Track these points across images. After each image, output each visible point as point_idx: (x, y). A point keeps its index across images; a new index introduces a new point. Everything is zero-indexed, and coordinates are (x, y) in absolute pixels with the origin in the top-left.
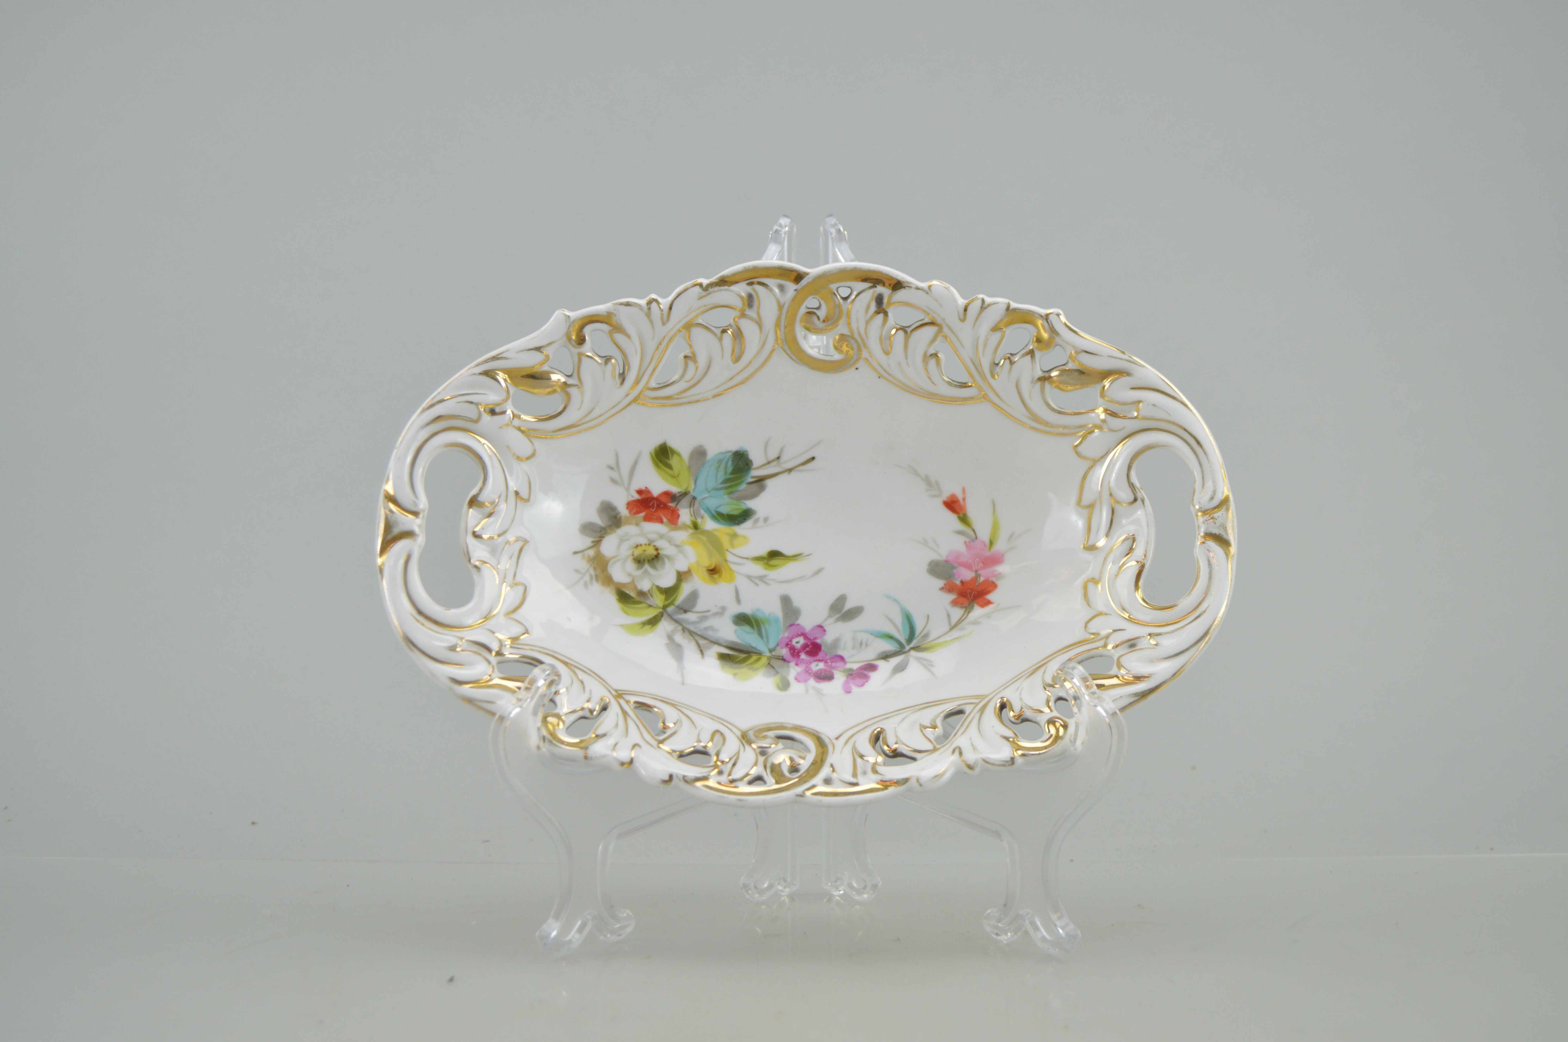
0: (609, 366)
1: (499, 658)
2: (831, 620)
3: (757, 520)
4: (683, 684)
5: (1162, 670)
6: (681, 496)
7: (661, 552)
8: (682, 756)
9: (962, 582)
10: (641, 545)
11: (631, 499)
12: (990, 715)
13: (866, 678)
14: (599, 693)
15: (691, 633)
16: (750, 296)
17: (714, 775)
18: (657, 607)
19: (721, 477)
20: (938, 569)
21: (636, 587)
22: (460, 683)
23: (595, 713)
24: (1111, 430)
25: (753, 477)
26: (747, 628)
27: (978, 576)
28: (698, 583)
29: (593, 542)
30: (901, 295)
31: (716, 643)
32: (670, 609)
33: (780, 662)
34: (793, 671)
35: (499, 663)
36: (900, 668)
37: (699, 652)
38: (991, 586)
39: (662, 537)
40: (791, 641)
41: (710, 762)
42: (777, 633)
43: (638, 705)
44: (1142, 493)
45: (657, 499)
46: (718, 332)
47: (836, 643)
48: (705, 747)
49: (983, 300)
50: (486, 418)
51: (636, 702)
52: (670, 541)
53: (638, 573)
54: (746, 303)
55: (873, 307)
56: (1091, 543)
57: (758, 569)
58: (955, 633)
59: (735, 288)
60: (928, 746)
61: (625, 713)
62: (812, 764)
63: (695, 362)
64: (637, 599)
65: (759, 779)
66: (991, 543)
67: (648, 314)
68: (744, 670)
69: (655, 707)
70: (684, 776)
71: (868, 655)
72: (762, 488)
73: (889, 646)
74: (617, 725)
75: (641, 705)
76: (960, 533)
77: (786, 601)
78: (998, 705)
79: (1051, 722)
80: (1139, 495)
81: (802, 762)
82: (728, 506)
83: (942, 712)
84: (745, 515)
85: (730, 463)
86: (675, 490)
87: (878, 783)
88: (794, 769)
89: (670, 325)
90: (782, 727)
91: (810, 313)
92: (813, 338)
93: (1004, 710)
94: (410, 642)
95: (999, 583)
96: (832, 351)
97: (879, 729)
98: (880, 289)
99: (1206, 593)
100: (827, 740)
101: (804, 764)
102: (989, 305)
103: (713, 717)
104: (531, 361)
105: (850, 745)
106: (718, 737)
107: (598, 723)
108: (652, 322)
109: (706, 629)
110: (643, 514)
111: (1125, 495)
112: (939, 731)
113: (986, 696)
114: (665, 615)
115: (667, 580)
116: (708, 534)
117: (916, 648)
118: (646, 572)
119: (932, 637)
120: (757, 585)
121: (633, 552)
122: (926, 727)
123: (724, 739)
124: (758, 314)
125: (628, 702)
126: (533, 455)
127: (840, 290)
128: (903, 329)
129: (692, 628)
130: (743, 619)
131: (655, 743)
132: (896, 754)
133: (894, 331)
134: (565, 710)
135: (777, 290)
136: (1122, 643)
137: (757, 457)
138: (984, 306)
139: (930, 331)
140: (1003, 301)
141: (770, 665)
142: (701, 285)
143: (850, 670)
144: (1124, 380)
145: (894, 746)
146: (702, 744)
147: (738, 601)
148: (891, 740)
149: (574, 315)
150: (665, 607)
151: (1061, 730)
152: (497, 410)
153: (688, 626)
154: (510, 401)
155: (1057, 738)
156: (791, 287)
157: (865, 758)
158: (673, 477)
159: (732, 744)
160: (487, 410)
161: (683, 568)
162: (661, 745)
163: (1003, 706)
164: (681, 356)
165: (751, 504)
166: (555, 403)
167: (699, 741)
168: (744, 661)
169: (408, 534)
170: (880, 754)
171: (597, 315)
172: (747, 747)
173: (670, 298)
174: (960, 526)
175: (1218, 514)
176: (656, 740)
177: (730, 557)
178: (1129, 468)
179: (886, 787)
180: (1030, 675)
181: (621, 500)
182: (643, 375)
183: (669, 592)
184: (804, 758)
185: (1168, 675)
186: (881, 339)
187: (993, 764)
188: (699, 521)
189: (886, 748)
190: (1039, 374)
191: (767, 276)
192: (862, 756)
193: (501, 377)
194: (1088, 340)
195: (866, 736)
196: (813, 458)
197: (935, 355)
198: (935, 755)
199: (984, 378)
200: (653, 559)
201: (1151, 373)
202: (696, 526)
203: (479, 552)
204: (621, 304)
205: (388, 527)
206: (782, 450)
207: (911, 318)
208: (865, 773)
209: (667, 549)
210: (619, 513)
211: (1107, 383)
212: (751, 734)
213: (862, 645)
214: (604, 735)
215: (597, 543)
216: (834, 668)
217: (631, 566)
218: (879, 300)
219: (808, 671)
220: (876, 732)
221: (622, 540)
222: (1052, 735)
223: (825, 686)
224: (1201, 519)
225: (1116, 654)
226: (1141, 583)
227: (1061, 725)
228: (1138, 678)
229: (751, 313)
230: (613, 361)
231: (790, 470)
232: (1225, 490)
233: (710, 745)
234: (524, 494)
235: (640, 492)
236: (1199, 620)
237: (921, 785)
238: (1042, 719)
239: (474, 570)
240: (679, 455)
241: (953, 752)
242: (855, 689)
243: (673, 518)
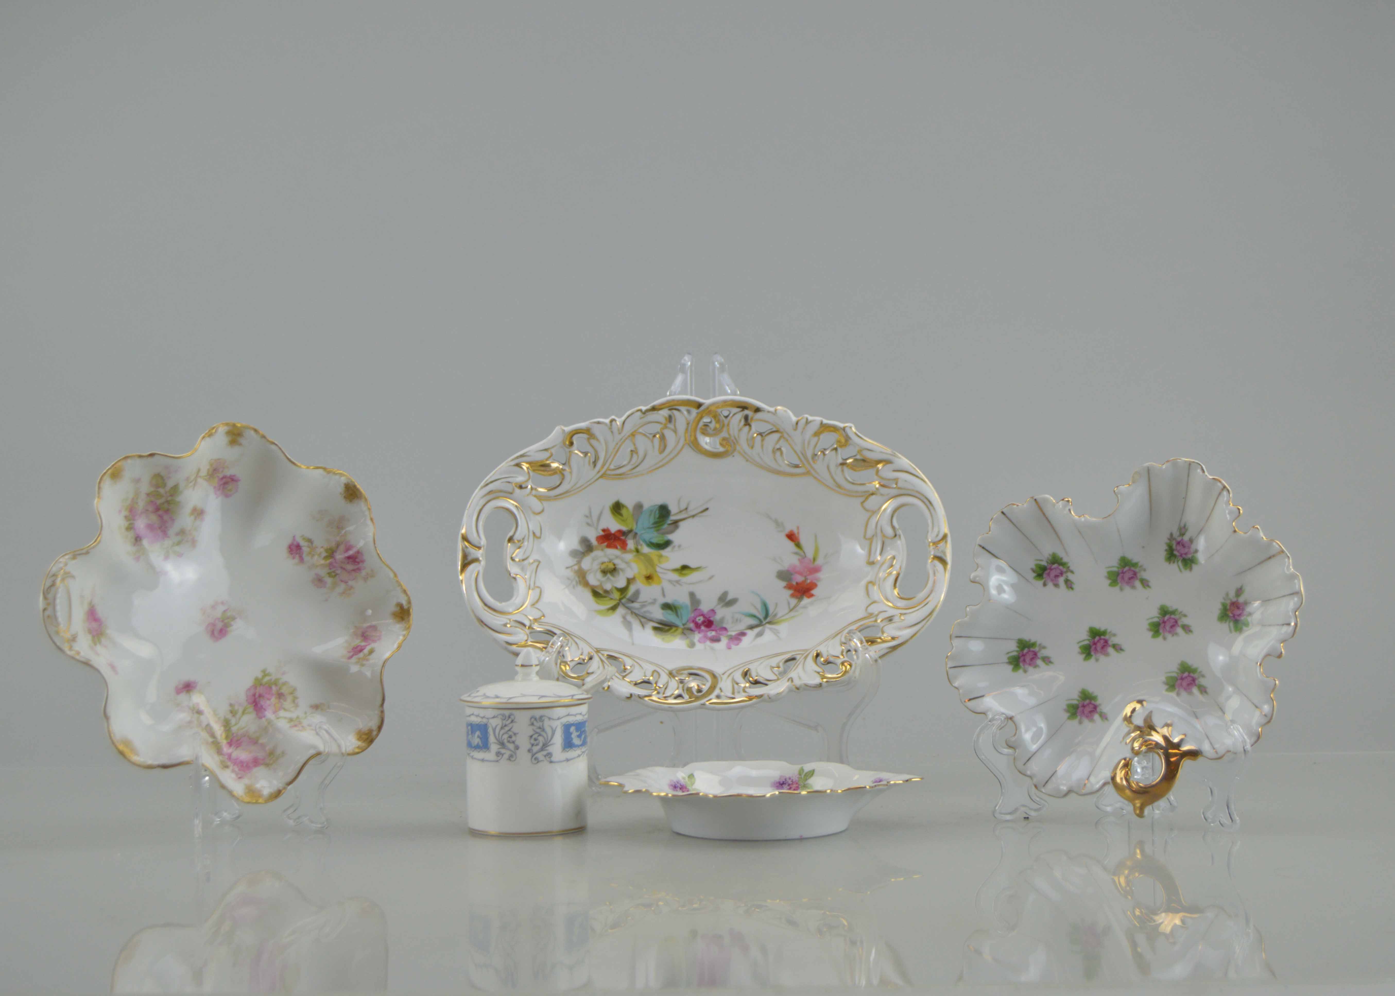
0: (587, 457)
1: (531, 630)
2: (719, 606)
3: (674, 547)
4: (633, 644)
5: (907, 633)
6: (627, 532)
7: (617, 567)
8: (636, 684)
9: (797, 583)
10: (605, 562)
11: (598, 535)
12: (810, 661)
13: (740, 640)
14: (587, 650)
15: (637, 615)
16: (670, 417)
17: (655, 694)
18: (615, 600)
19: (652, 520)
20: (784, 575)
21: (603, 588)
22: (511, 644)
23: (586, 661)
24: (882, 495)
25: (671, 521)
26: (669, 612)
27: (806, 579)
28: (640, 585)
29: (577, 561)
30: (759, 415)
31: (651, 620)
32: (624, 601)
33: (689, 632)
34: (697, 636)
35: (531, 633)
36: (760, 635)
37: (641, 625)
38: (813, 586)
39: (617, 557)
40: (695, 619)
41: (652, 687)
42: (687, 615)
43: (608, 656)
44: (900, 532)
45: (614, 535)
46: (651, 436)
47: (722, 620)
48: (649, 679)
49: (807, 419)
50: (518, 491)
51: (608, 655)
52: (622, 560)
53: (604, 579)
54: (668, 420)
55: (743, 422)
56: (871, 560)
57: (675, 576)
58: (792, 614)
59: (661, 412)
60: (774, 677)
61: (602, 661)
62: (709, 688)
63: (637, 453)
64: (604, 594)
65: (679, 696)
66: (814, 559)
67: (611, 428)
68: (668, 637)
69: (620, 658)
70: (639, 695)
71: (741, 627)
72: (677, 527)
73: (753, 622)
74: (599, 668)
75: (610, 657)
76: (796, 553)
77: (692, 595)
78: (815, 654)
79: (843, 664)
80: (898, 533)
81: (704, 687)
82: (657, 539)
83: (783, 659)
84: (667, 544)
85: (657, 512)
86: (624, 528)
87: (746, 697)
88: (699, 691)
89: (623, 434)
90: (691, 668)
91: (706, 425)
92: (707, 439)
93: (819, 658)
94: (481, 622)
95: (819, 584)
96: (718, 446)
97: (747, 669)
98: (746, 412)
99: (931, 592)
100: (717, 675)
101: (705, 688)
102: (811, 422)
103: (651, 663)
104: (541, 457)
105: (731, 677)
106: (655, 674)
107: (589, 665)
108: (612, 432)
109: (645, 612)
110: (606, 544)
111: (889, 531)
112: (781, 669)
113: (809, 650)
114: (621, 604)
115: (621, 583)
116: (645, 555)
117: (769, 623)
118: (608, 578)
119: (779, 615)
120: (675, 586)
121: (600, 566)
122: (774, 667)
123: (659, 675)
124: (675, 427)
125: (603, 655)
126: (543, 511)
127: (723, 412)
128: (760, 434)
129: (637, 612)
130: (667, 607)
131: (621, 677)
132: (756, 682)
133: (755, 435)
134: (569, 659)
135: (685, 413)
136: (885, 619)
137: (673, 508)
138: (808, 422)
139: (776, 436)
140: (818, 419)
141: (683, 633)
142: (641, 410)
143: (731, 635)
144: (889, 466)
145: (756, 678)
146: (647, 678)
147: (664, 595)
148: (754, 674)
149: (567, 429)
150: (620, 600)
151: (848, 667)
152: (524, 486)
153: (634, 611)
154: (530, 481)
155: (846, 672)
156: (694, 411)
157: (739, 685)
158: (623, 521)
159: (664, 678)
160: (518, 486)
161: (630, 576)
162: (625, 679)
163: (818, 655)
164: (629, 449)
165: (670, 537)
166: (556, 480)
167: (645, 676)
168: (668, 631)
169: (476, 560)
170: (747, 683)
171: (581, 429)
172: (673, 679)
173: (623, 418)
174: (796, 549)
175: (942, 544)
176: (621, 676)
177: (658, 569)
178: (892, 517)
179: (751, 699)
180: (834, 637)
181: (592, 536)
182: (607, 461)
183: (623, 591)
184: (704, 685)
185: (908, 637)
186: (747, 440)
187: (810, 687)
188: (639, 547)
189: (751, 679)
190: (840, 461)
191: (680, 405)
192: (737, 684)
193: (525, 466)
194: (870, 443)
195: (740, 671)
196: (707, 509)
197: (779, 449)
198: (779, 682)
199: (808, 461)
200: (612, 571)
201: (904, 462)
202: (637, 551)
203: (514, 569)
204: (595, 423)
205: (465, 556)
206: (688, 504)
207: (765, 428)
208: (739, 692)
209: (621, 565)
210: (592, 543)
211: (880, 466)
212: (674, 672)
213: (737, 621)
214: (592, 673)
215: (579, 562)
216: (721, 634)
217: (599, 575)
218: (746, 418)
219: (706, 637)
220: (745, 670)
221: (594, 560)
222: (843, 671)
223: (716, 645)
224: (932, 548)
225: (882, 625)
226: (897, 584)
227: (848, 664)
228: (893, 638)
229: (671, 426)
230: (589, 454)
231: (693, 516)
232: (945, 529)
233: (651, 678)
234: (538, 534)
235: (604, 530)
236: (926, 607)
237: (770, 698)
238: (839, 661)
239: (513, 580)
240: (627, 508)
241: (788, 680)
242: (733, 647)
243: (624, 546)
